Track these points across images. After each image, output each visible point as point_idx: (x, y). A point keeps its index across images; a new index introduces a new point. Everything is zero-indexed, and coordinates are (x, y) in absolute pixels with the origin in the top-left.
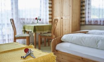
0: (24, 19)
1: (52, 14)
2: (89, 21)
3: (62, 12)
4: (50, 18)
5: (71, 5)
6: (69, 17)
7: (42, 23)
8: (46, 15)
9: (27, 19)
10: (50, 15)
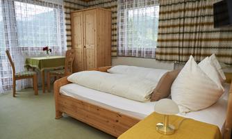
0: (27, 49)
1: (71, 41)
2: (122, 51)
3: (84, 39)
4: (68, 46)
5: (95, 29)
6: (93, 46)
7: (57, 54)
8: (63, 42)
9: (32, 49)
10: (68, 41)
